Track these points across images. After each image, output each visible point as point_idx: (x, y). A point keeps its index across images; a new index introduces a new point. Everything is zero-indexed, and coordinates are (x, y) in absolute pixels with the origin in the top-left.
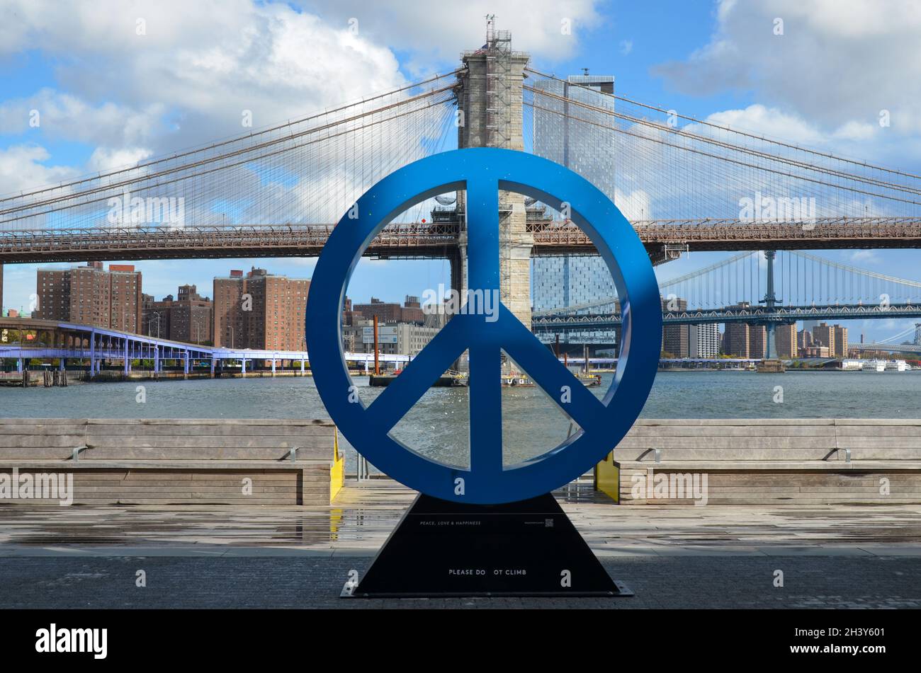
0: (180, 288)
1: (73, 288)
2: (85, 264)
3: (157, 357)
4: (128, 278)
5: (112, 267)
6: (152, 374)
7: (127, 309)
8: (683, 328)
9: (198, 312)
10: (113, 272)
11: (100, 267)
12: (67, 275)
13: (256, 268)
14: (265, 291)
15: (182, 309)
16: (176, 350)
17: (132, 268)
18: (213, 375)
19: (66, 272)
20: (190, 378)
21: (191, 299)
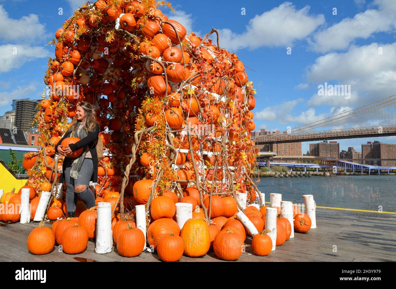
0: (349, 148)
1: (320, 148)
2: (322, 141)
3: (354, 168)
4: (335, 145)
5: (330, 142)
6: (352, 173)
7: (335, 154)
9: (355, 155)
10: (331, 144)
11: (327, 142)
12: (318, 145)
14: (380, 148)
15: (350, 154)
16: (359, 166)
17: (336, 142)
18: (370, 174)
19: (317, 144)
20: (363, 175)
21: (352, 151)
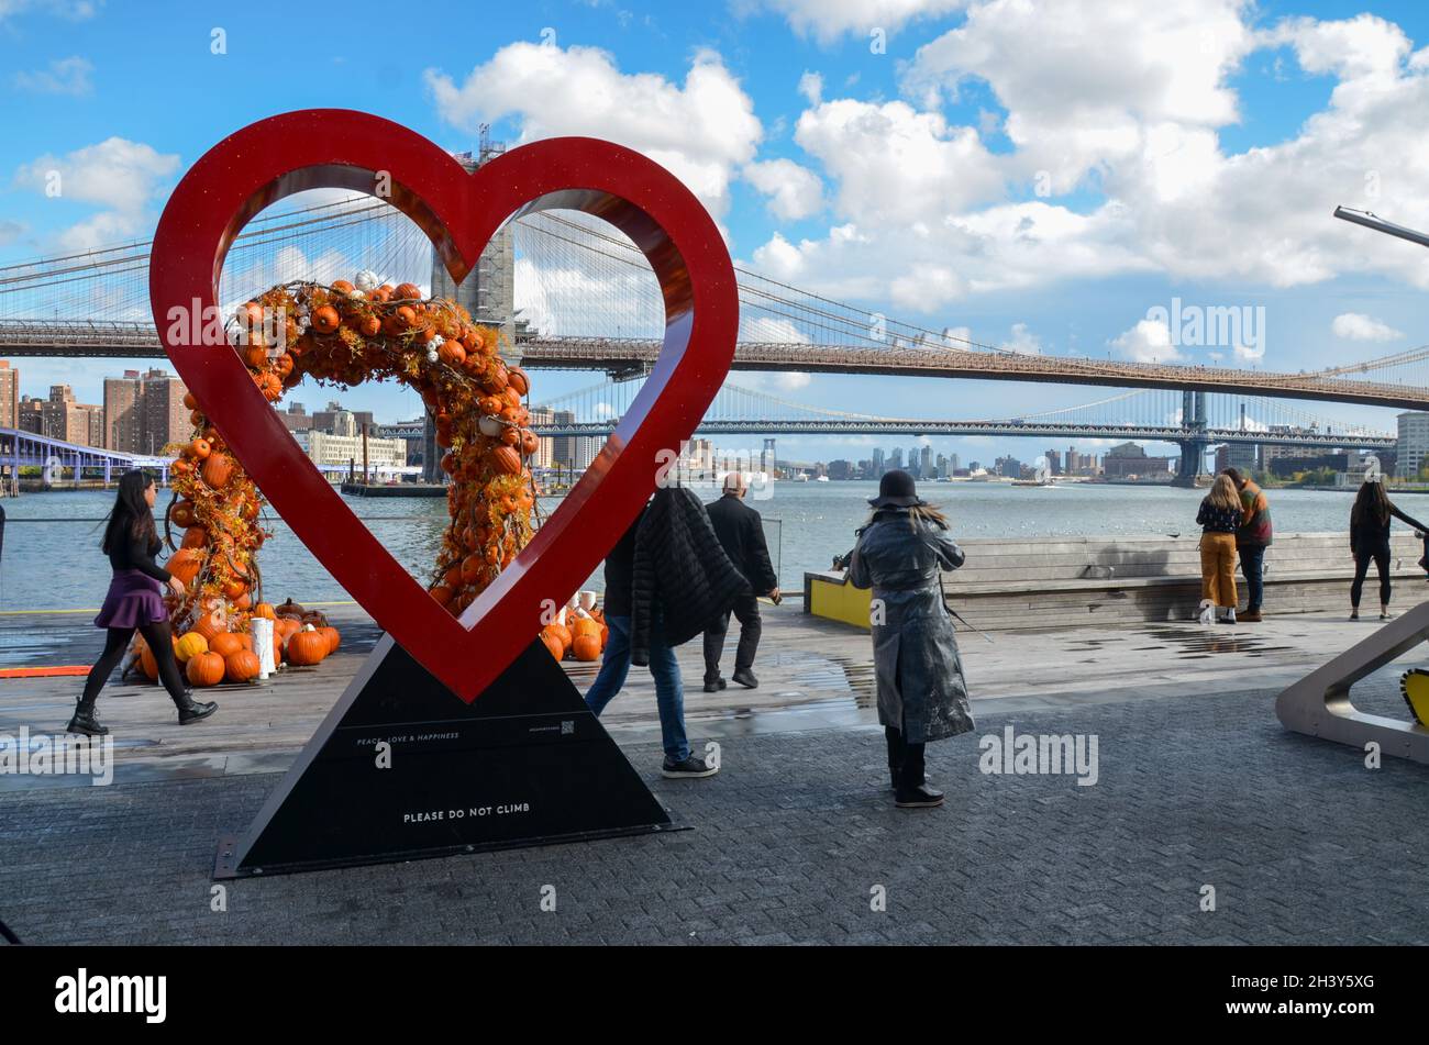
0: (53, 388)
3: (78, 464)
4: (1, 374)
7: (1, 409)
8: (571, 440)
9: (75, 414)
13: (154, 369)
14: (168, 394)
15: (56, 411)
16: (95, 456)
21: (65, 400)
